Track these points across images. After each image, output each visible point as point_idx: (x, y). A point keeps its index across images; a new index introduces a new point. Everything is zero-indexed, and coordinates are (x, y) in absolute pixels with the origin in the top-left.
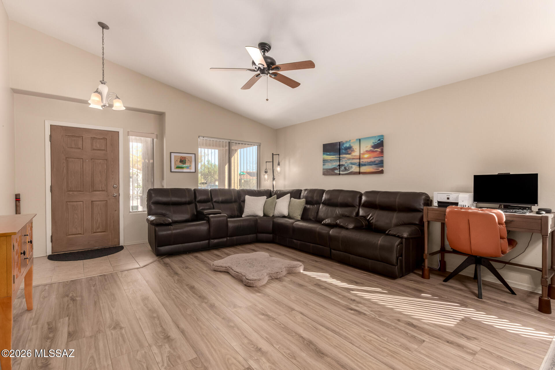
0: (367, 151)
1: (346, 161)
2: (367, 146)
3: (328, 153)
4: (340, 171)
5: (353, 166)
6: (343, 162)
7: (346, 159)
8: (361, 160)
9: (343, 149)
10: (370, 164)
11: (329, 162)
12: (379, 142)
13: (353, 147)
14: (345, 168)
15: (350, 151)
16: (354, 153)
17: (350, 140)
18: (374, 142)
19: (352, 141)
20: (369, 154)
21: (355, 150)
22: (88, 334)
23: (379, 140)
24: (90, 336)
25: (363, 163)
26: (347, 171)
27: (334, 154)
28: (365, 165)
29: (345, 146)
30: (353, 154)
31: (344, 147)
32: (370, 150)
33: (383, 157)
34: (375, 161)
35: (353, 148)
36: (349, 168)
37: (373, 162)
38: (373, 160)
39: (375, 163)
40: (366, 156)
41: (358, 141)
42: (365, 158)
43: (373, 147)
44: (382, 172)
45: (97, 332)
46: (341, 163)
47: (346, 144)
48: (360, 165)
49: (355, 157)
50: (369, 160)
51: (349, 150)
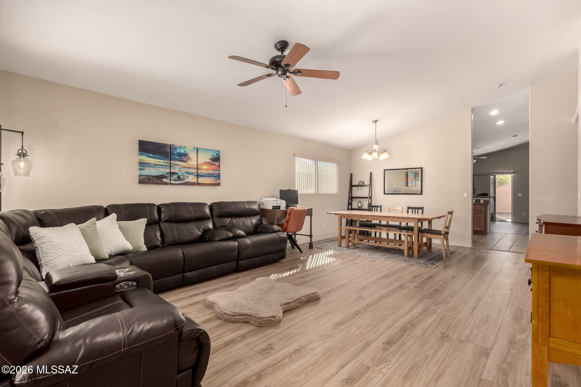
0: (205, 162)
1: (180, 169)
2: (205, 158)
3: (151, 155)
4: (170, 180)
5: (189, 176)
6: (175, 169)
7: (179, 167)
8: (199, 171)
9: (175, 155)
10: (210, 175)
11: (153, 167)
12: (217, 156)
13: (189, 154)
14: (179, 177)
15: (186, 159)
16: (190, 161)
17: (185, 147)
18: (213, 155)
19: (188, 148)
20: (208, 166)
21: (192, 159)
22: (471, 346)
23: (217, 154)
24: (471, 343)
25: (201, 174)
26: (181, 180)
27: (161, 157)
28: (204, 176)
29: (178, 151)
30: (190, 163)
31: (177, 153)
32: (209, 162)
33: (220, 170)
34: (213, 174)
35: (190, 156)
36: (183, 178)
37: (212, 174)
38: (212, 172)
39: (214, 176)
40: (205, 167)
41: (196, 150)
42: (203, 169)
43: (211, 159)
44: (219, 184)
45: (462, 342)
46: (172, 171)
47: (180, 149)
48: (198, 176)
49: (191, 167)
50: (208, 172)
51: (183, 157)
